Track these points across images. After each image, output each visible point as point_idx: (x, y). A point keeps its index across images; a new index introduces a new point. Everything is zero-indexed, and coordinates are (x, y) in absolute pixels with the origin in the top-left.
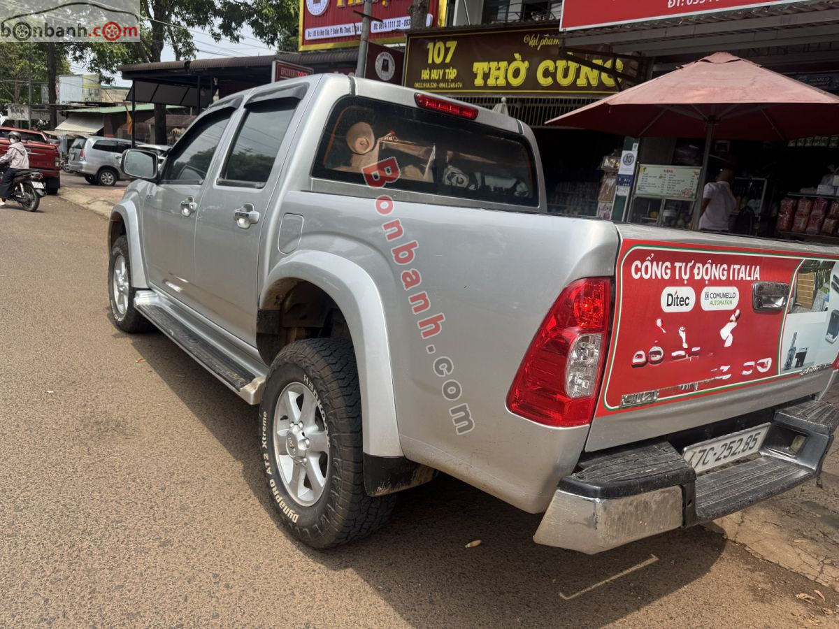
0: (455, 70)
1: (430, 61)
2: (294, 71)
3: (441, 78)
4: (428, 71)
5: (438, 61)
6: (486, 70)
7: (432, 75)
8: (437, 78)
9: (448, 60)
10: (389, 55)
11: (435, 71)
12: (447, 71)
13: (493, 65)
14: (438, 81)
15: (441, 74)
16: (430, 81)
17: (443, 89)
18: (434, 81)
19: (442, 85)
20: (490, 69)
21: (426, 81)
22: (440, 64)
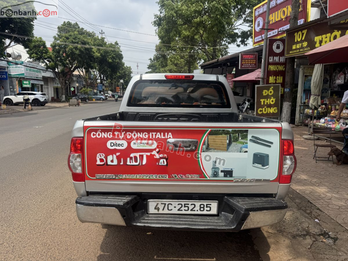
0: (307, 42)
1: (296, 41)
2: (249, 56)
3: (301, 47)
4: (295, 45)
5: (299, 40)
6: (321, 39)
7: (297, 47)
8: (299, 47)
9: (303, 39)
10: (280, 42)
11: (298, 44)
12: (303, 43)
13: (324, 36)
14: (299, 49)
15: (301, 45)
16: (296, 49)
17: (302, 51)
18: (298, 49)
19: (301, 50)
20: (322, 38)
21: (295, 50)
22: (300, 41)
